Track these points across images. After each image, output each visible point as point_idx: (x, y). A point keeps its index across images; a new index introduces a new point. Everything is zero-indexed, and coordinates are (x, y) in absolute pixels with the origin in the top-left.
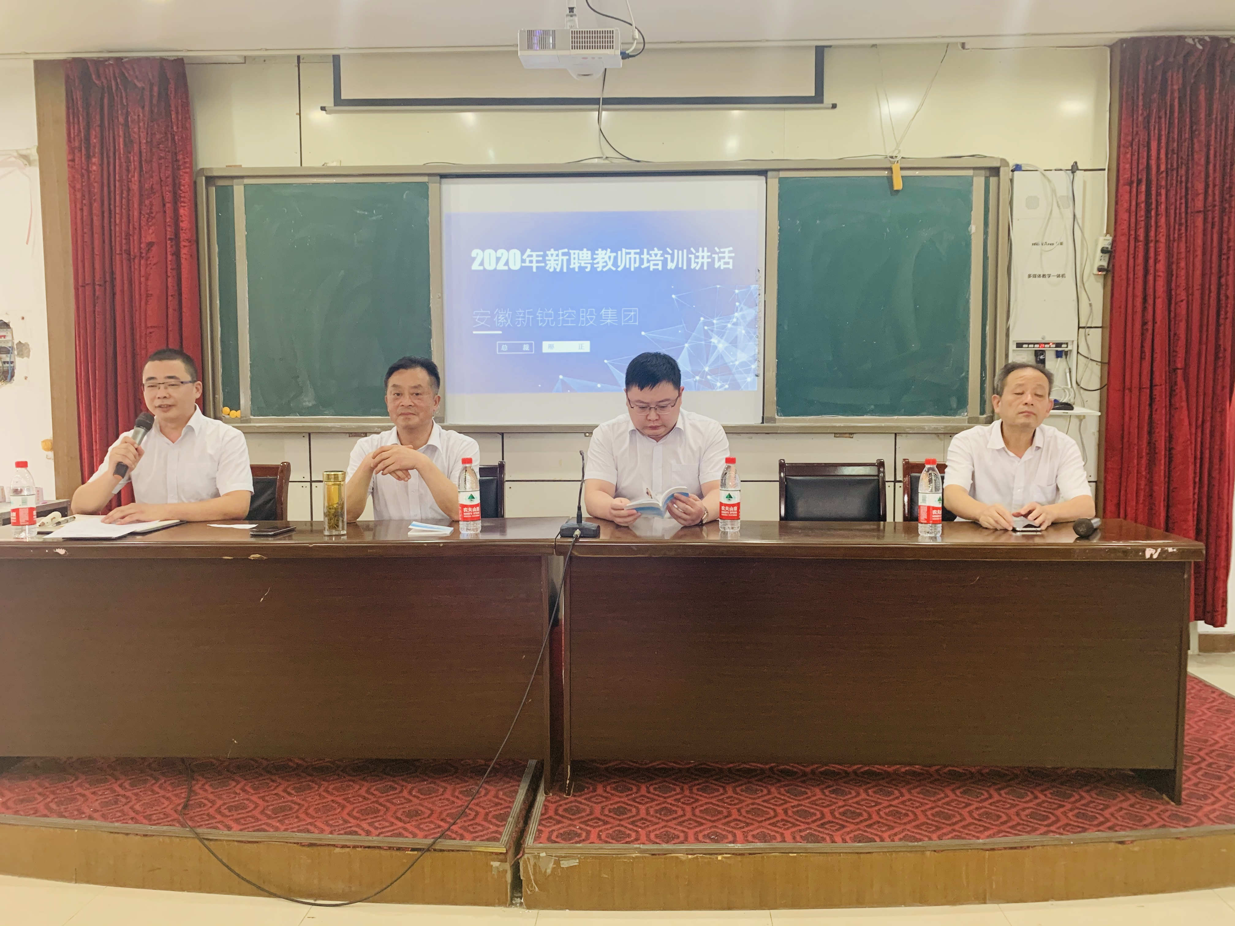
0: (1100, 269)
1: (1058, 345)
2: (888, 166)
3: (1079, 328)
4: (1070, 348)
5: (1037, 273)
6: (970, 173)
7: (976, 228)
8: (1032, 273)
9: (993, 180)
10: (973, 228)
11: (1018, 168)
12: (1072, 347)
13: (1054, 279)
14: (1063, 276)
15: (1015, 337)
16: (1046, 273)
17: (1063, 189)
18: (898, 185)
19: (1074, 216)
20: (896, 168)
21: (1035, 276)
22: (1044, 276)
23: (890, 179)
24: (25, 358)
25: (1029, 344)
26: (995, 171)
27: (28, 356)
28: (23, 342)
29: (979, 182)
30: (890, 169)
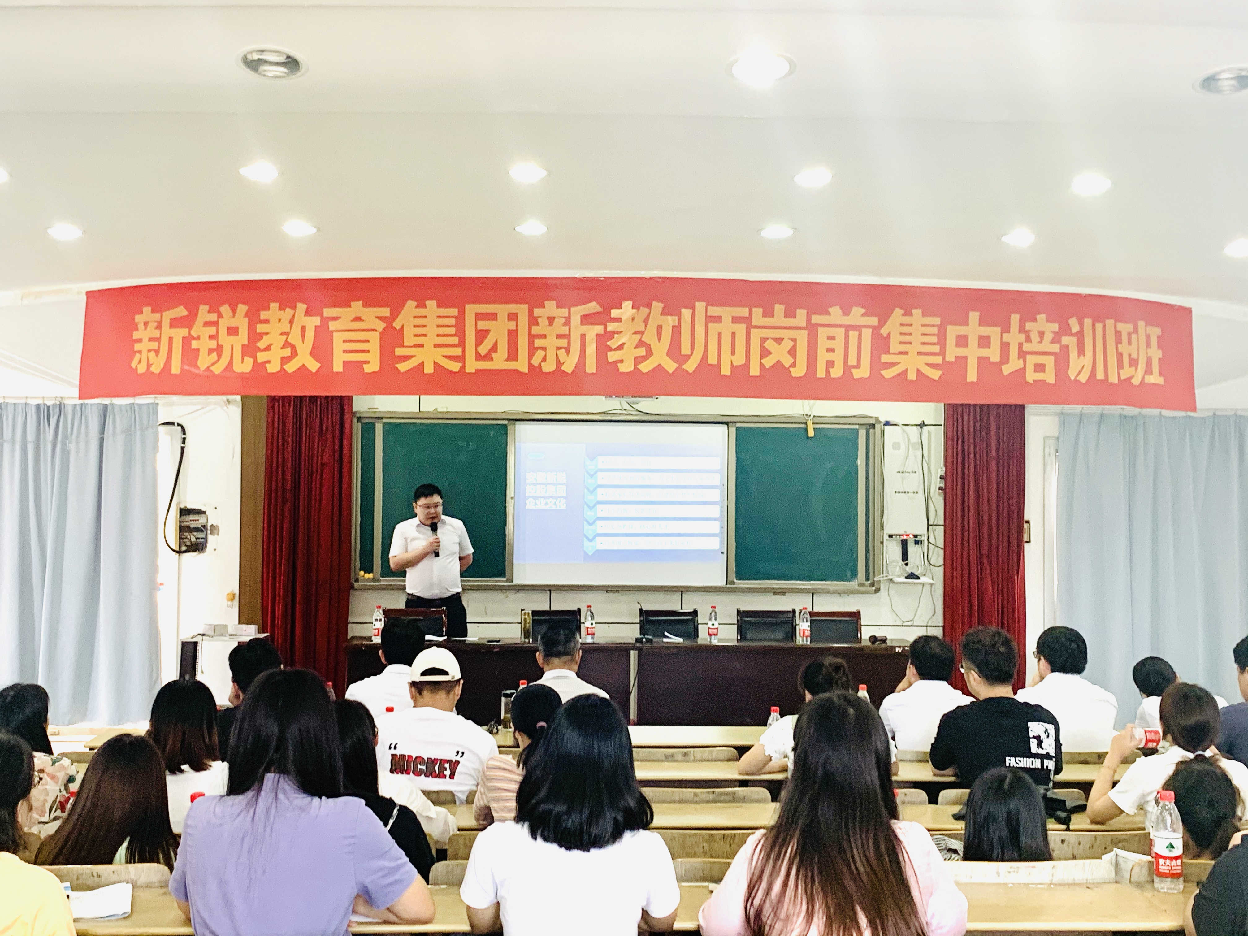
0: (940, 489)
1: (916, 536)
2: (805, 421)
3: (928, 525)
4: (922, 539)
5: (901, 491)
6: (857, 427)
7: (861, 462)
8: (897, 491)
9: (871, 431)
10: (859, 462)
11: (887, 423)
12: (925, 538)
13: (911, 495)
14: (917, 493)
15: (888, 531)
16: (907, 491)
17: (915, 438)
18: (811, 434)
19: (923, 455)
20: (810, 423)
21: (899, 492)
22: (905, 492)
23: (806, 430)
24: (216, 536)
25: (897, 535)
26: (873, 426)
27: (218, 535)
28: (214, 524)
29: (862, 433)
30: (806, 423)
